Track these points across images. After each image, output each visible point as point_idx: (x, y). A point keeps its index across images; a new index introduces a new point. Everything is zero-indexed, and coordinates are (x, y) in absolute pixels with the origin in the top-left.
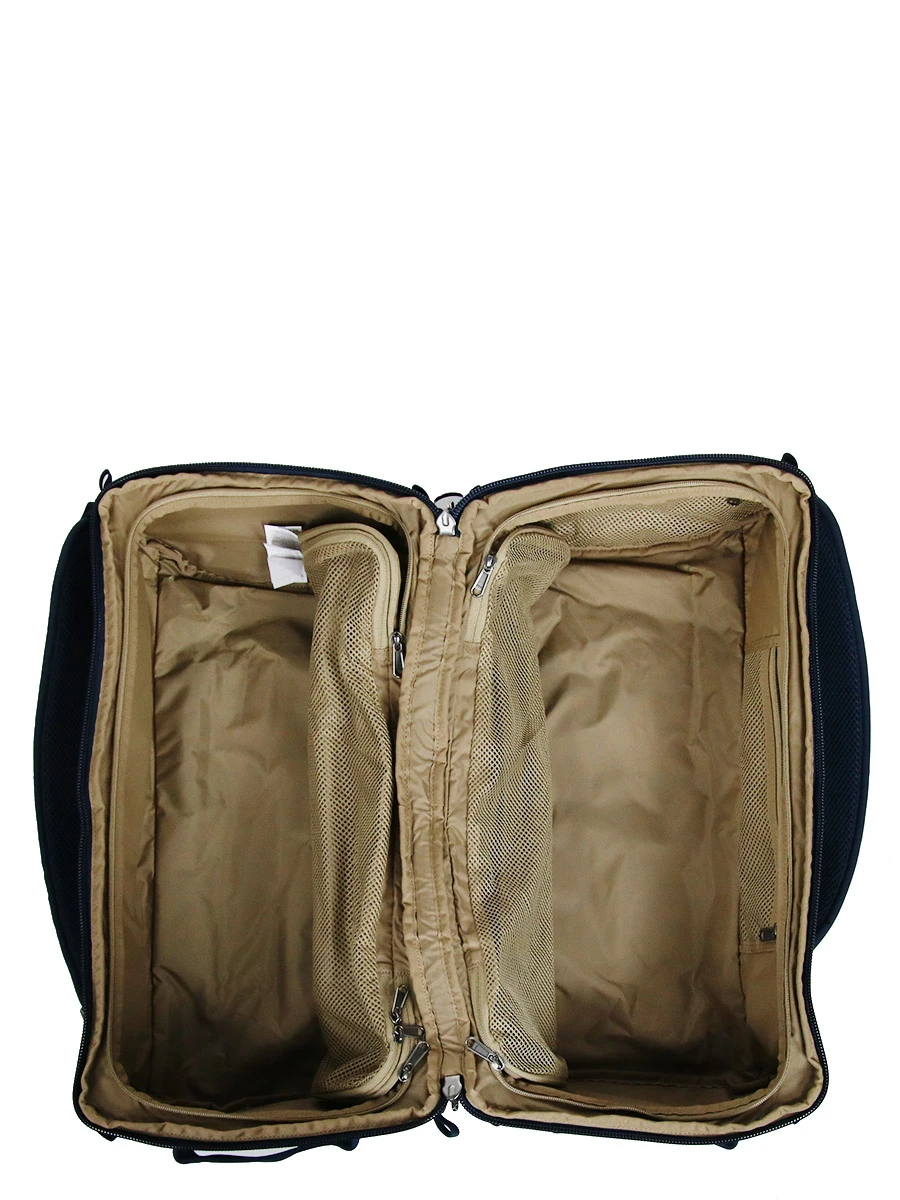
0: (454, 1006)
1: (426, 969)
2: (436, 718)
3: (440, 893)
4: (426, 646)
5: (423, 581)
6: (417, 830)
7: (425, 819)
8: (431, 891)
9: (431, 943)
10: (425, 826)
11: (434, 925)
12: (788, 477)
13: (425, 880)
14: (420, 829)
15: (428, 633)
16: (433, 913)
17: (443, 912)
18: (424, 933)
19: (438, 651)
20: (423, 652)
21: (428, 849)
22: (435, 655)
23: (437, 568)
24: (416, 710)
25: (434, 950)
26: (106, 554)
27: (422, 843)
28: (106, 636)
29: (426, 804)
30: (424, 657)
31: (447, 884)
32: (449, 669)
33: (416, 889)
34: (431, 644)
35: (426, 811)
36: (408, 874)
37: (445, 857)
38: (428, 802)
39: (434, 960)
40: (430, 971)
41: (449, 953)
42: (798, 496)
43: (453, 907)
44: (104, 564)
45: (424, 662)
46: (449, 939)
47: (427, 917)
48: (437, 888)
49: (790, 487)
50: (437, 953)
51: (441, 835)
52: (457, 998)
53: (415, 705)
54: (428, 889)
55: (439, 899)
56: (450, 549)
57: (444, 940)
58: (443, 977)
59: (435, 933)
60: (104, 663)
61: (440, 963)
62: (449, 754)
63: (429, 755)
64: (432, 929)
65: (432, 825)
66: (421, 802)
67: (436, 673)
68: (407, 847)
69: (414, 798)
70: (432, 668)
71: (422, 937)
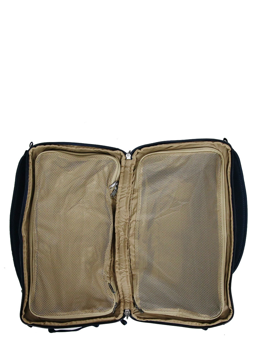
0: (128, 290)
1: (121, 279)
2: (126, 210)
3: (126, 259)
4: (122, 190)
5: (122, 172)
6: (120, 241)
7: (123, 238)
8: (123, 258)
9: (123, 272)
10: (122, 240)
11: (124, 267)
12: (225, 145)
13: (122, 255)
14: (121, 240)
15: (123, 187)
16: (124, 264)
17: (126, 264)
18: (121, 269)
19: (126, 192)
20: (122, 192)
21: (123, 246)
22: (125, 193)
23: (126, 169)
24: (120, 208)
25: (124, 274)
26: (30, 165)
27: (121, 245)
28: (29, 188)
29: (123, 234)
30: (122, 193)
31: (128, 256)
32: (129, 197)
33: (119, 257)
34: (124, 190)
35: (123, 236)
36: (117, 253)
37: (128, 249)
38: (124, 233)
39: (124, 277)
40: (122, 280)
41: (128, 275)
42: (228, 150)
43: (130, 263)
44: (29, 168)
45: (122, 195)
46: (128, 272)
47: (122, 265)
48: (125, 257)
49: (225, 148)
50: (124, 275)
51: (127, 242)
52: (129, 288)
53: (120, 206)
54: (123, 257)
55: (126, 260)
56: (129, 163)
57: (127, 272)
58: (126, 282)
59: (124, 270)
60: (28, 196)
61: (125, 278)
62: (130, 220)
63: (124, 220)
64: (124, 268)
65: (124, 240)
66: (122, 233)
67: (125, 198)
68: (117, 246)
69: (120, 232)
70: (124, 196)
71: (120, 270)
